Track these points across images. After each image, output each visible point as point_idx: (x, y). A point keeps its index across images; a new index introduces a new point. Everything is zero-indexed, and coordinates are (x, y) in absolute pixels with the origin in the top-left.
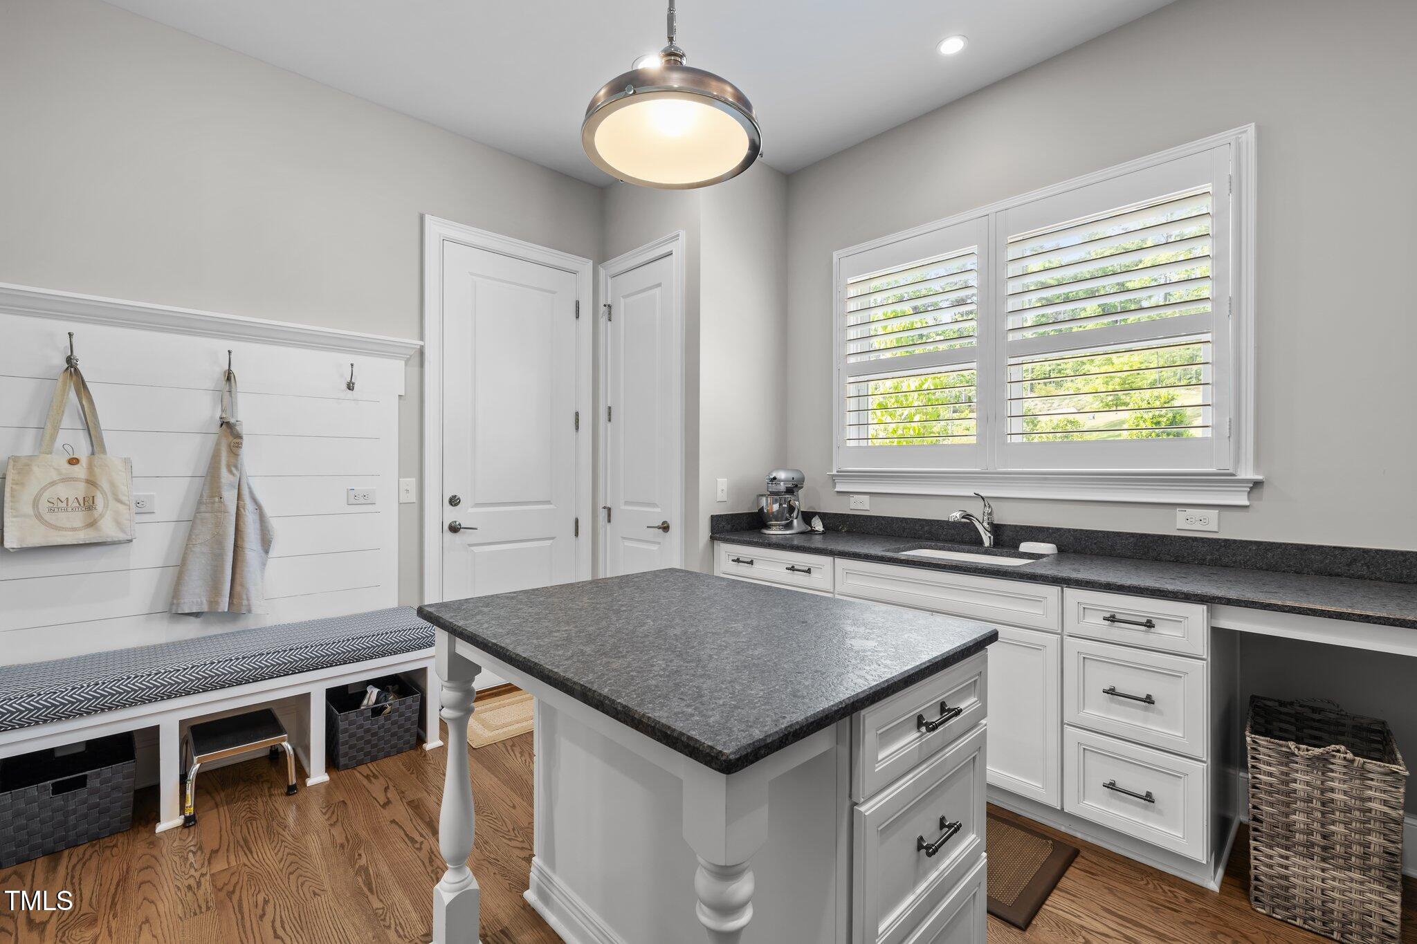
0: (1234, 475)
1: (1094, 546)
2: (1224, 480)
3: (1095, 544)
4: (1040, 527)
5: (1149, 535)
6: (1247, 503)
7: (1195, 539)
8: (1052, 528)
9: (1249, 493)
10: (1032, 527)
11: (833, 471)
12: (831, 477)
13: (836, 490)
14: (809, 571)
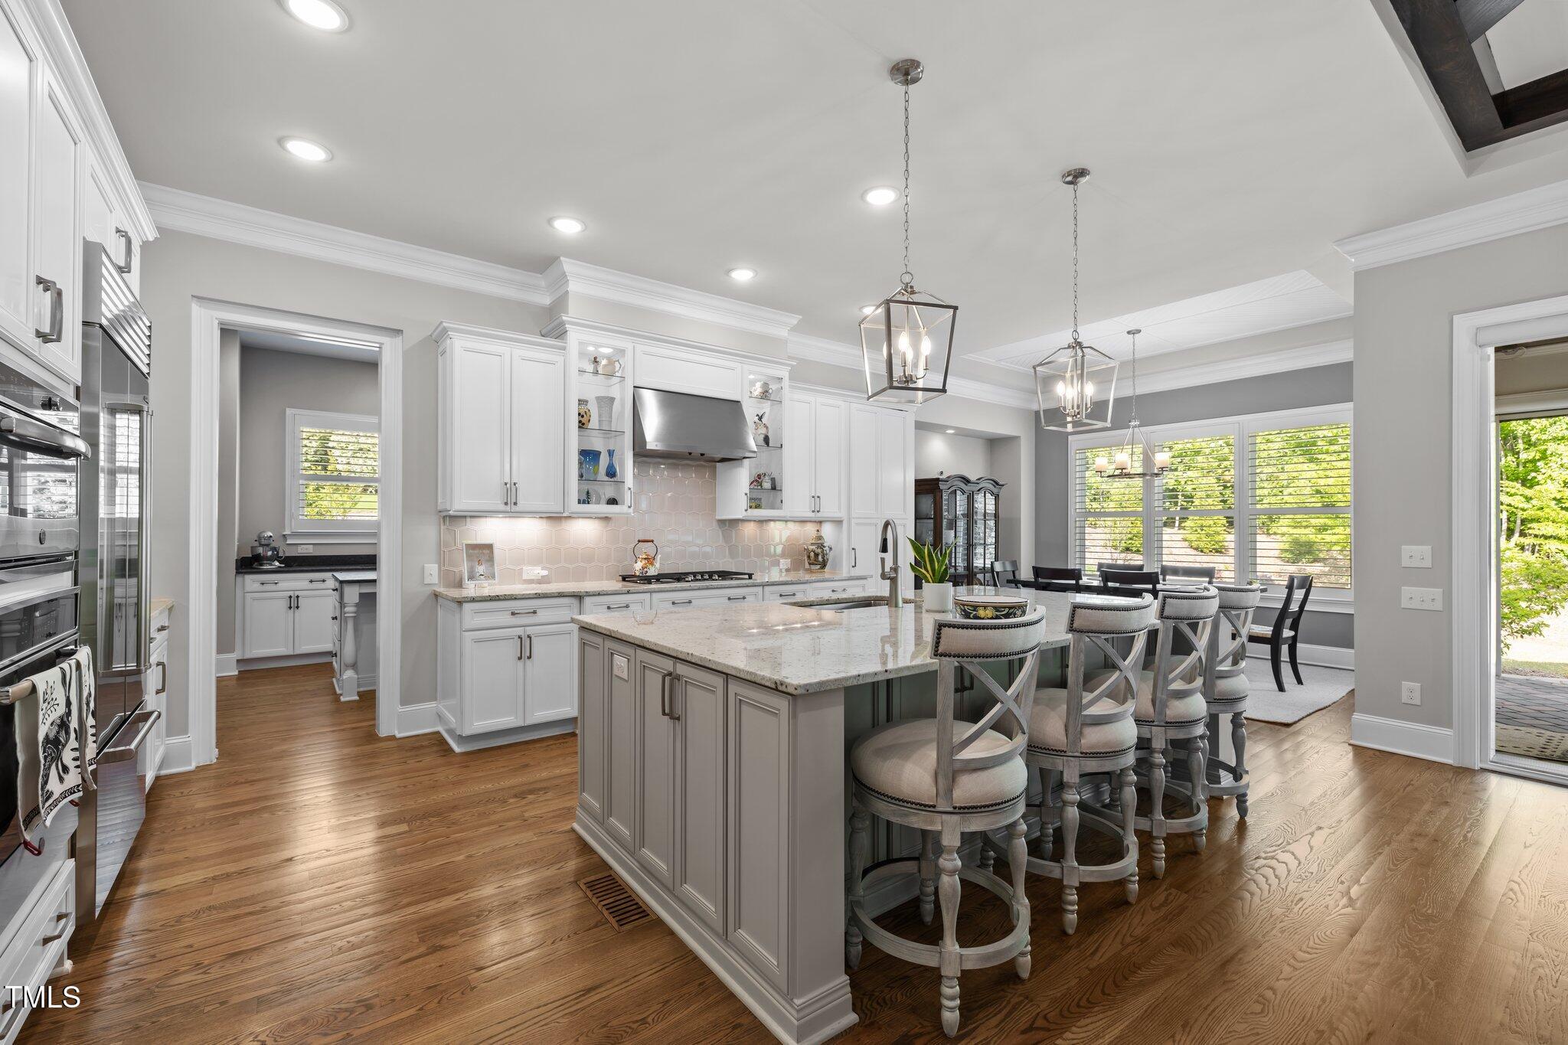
11: (287, 532)
12: (284, 535)
13: (287, 543)
14: (324, 581)
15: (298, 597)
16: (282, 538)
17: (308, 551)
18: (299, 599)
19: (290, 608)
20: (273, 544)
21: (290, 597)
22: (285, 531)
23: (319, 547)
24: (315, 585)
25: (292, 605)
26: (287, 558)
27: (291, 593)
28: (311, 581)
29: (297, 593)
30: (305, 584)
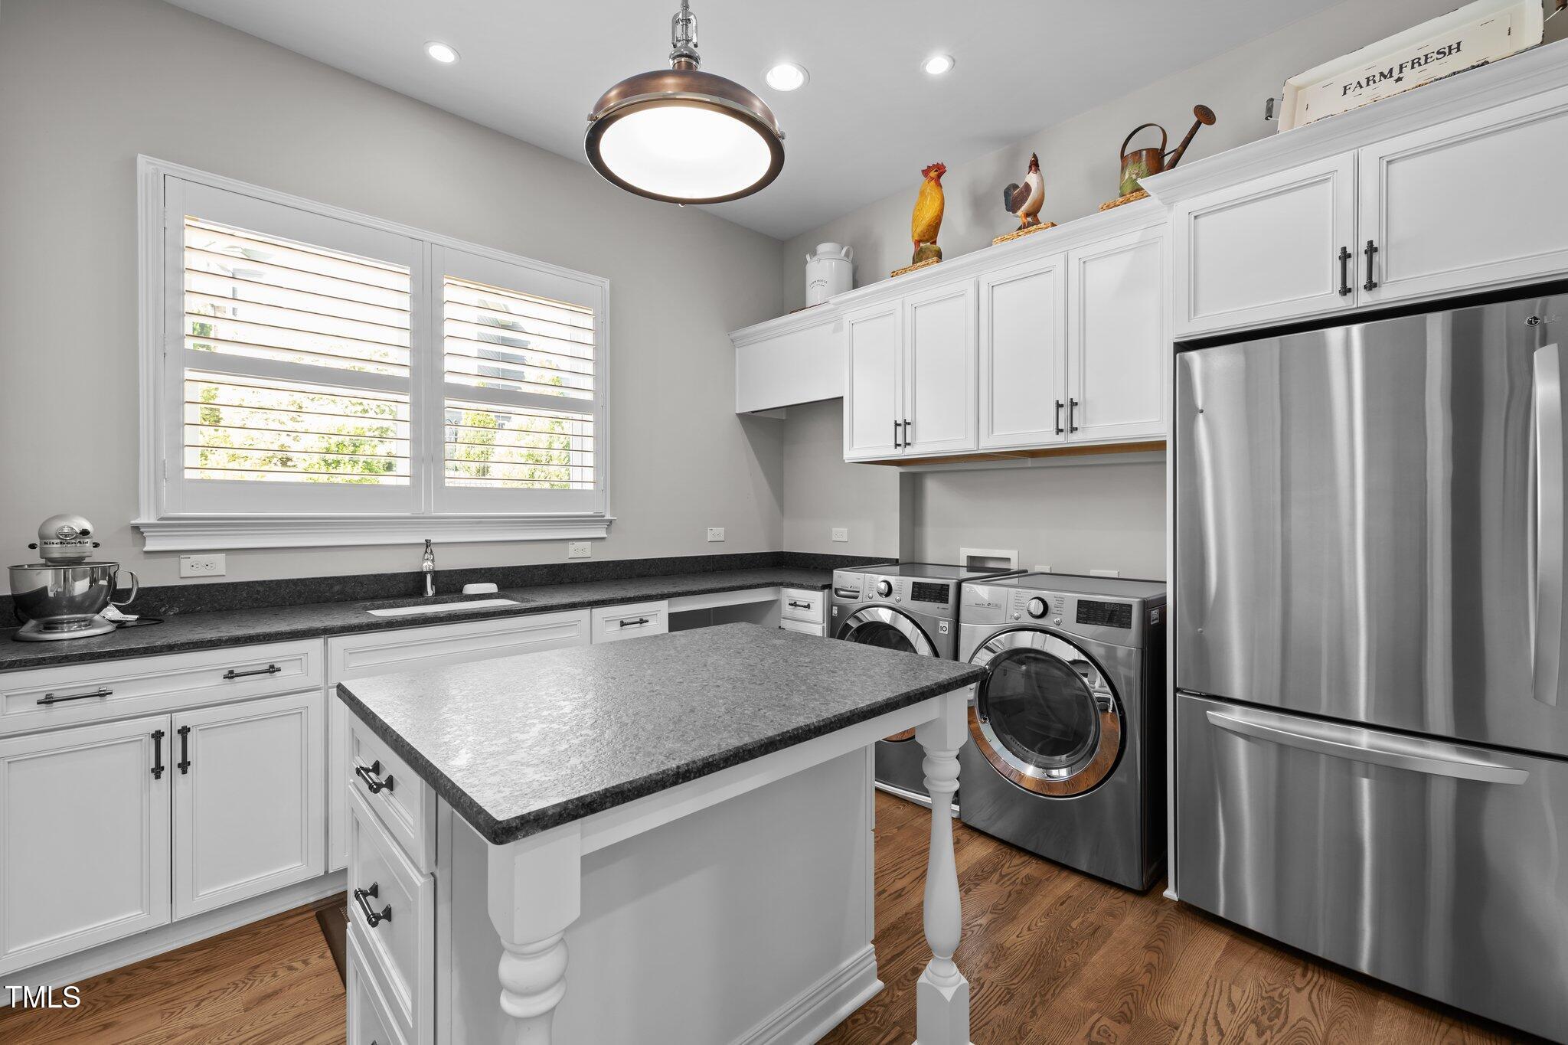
0: (603, 516)
1: (519, 580)
2: (595, 520)
3: (520, 578)
4: (474, 569)
5: (556, 565)
6: (605, 536)
7: (582, 564)
8: (485, 569)
9: (607, 529)
10: (466, 570)
11: (145, 518)
12: (136, 528)
13: (146, 549)
14: (272, 670)
15: (184, 731)
16: (129, 536)
17: (217, 570)
18: (189, 736)
19: (157, 771)
20: (98, 556)
21: (158, 736)
22: (138, 515)
23: (243, 557)
24: (243, 687)
25: (165, 761)
26: (145, 593)
27: (161, 723)
28: (231, 675)
29: (181, 720)
30: (213, 687)
